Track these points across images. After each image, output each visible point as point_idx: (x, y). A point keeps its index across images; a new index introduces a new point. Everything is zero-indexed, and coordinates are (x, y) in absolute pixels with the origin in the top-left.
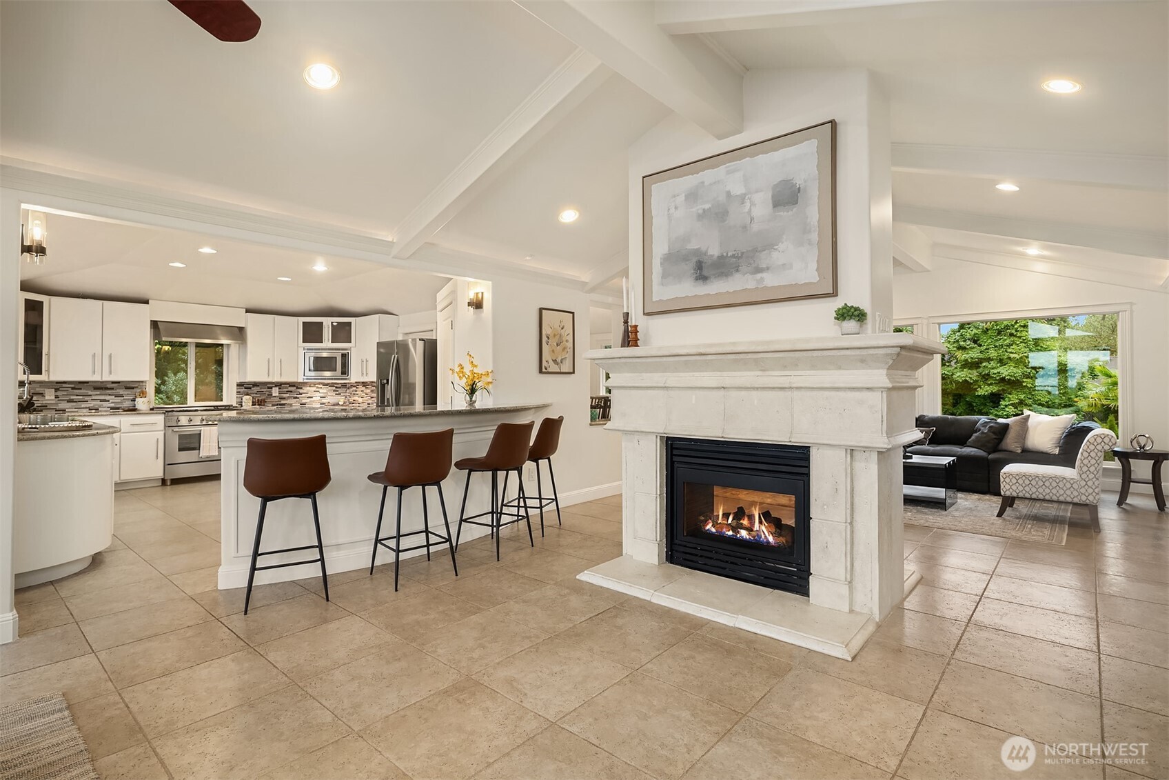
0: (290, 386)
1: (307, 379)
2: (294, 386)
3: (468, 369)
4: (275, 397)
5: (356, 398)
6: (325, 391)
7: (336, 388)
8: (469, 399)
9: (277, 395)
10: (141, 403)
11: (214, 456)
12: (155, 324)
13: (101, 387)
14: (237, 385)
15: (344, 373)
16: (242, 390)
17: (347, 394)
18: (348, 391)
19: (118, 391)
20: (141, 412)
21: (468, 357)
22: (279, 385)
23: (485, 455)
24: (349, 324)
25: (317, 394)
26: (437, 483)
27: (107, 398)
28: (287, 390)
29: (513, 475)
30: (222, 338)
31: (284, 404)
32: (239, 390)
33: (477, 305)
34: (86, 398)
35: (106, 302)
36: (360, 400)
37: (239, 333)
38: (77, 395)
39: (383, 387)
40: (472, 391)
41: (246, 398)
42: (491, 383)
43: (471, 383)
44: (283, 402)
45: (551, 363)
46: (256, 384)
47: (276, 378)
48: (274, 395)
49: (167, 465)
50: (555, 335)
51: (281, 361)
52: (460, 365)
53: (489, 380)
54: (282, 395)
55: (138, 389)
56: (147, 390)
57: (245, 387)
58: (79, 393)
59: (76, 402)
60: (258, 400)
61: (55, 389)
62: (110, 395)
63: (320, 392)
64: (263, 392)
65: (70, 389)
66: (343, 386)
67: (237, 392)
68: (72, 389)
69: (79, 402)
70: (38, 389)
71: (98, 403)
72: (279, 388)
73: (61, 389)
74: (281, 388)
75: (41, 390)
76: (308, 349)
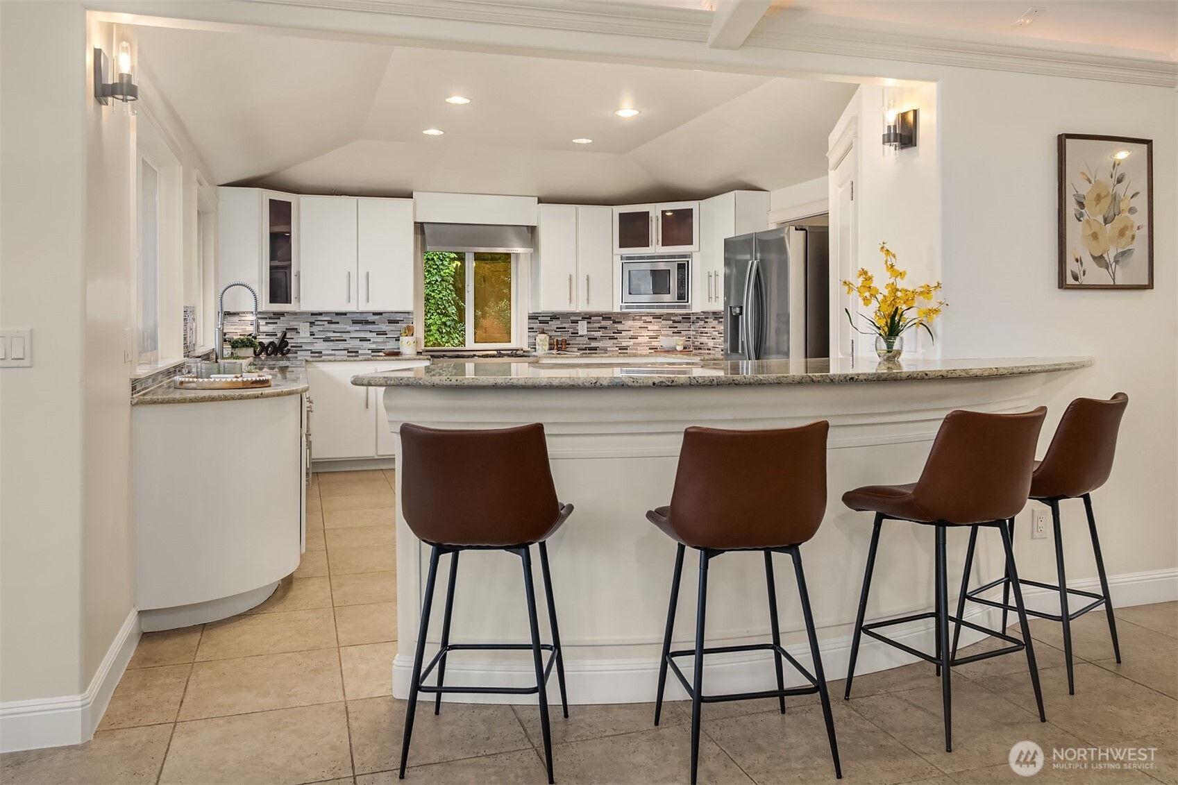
0: (604, 319)
1: (627, 307)
2: (609, 319)
3: (881, 282)
4: (582, 336)
5: (704, 340)
6: (656, 328)
7: (674, 322)
8: (884, 346)
9: (585, 332)
10: (407, 346)
13: (361, 320)
14: (529, 318)
15: (682, 296)
16: (535, 326)
17: (691, 333)
18: (692, 328)
19: (380, 326)
20: (403, 357)
21: (883, 255)
22: (588, 317)
23: (917, 481)
24: (690, 212)
25: (645, 333)
26: (792, 548)
27: (368, 335)
28: (599, 325)
29: (990, 537)
30: (512, 244)
31: (595, 349)
32: (532, 326)
33: (905, 136)
34: (345, 336)
35: (363, 199)
36: (711, 343)
37: (530, 234)
38: (334, 332)
39: (735, 320)
40: (893, 329)
41: (540, 337)
42: (936, 311)
43: (891, 310)
44: (594, 344)
45: (1089, 263)
46: (554, 317)
47: (581, 307)
48: (580, 333)
50: (1098, 198)
51: (588, 279)
52: (864, 272)
53: (933, 304)
54: (593, 333)
55: (404, 323)
56: (414, 325)
57: (539, 320)
58: (336, 328)
59: (333, 341)
60: (557, 341)
61: (310, 323)
62: (371, 331)
63: (649, 329)
64: (565, 328)
65: (327, 322)
66: (683, 318)
67: (529, 328)
68: (328, 323)
69: (336, 340)
70: (292, 323)
71: (357, 342)
72: (588, 323)
73: (316, 323)
74: (590, 323)
75: (293, 324)
76: (628, 258)
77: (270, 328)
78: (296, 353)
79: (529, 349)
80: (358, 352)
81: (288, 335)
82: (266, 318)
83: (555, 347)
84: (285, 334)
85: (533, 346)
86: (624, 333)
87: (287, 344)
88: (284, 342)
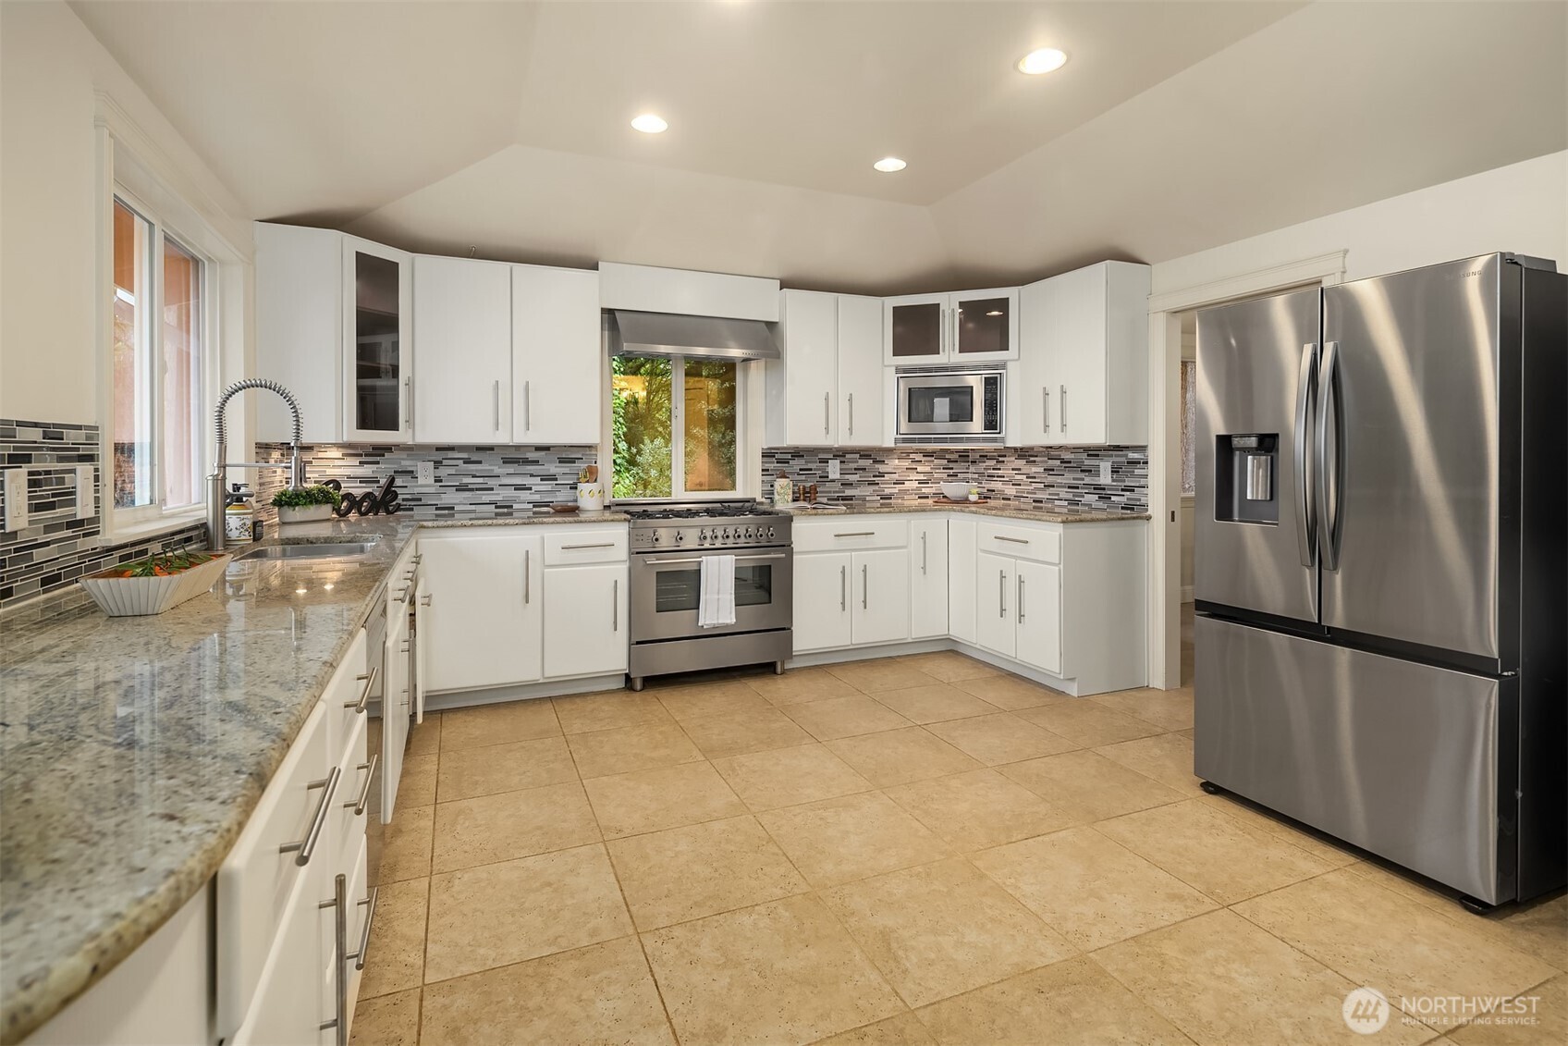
0: (862, 456)
1: (905, 441)
2: (869, 456)
4: (833, 481)
5: (996, 485)
6: (928, 469)
9: (838, 476)
10: (588, 497)
11: (727, 626)
12: (610, 315)
13: (516, 456)
14: (763, 456)
15: (992, 423)
16: (770, 466)
17: (971, 475)
18: (975, 470)
19: (547, 466)
20: (583, 516)
22: (841, 454)
24: (1003, 304)
25: (914, 476)
27: (527, 481)
28: (855, 465)
30: (731, 343)
31: (850, 499)
32: (767, 466)
34: (491, 482)
35: (517, 266)
36: (1010, 491)
37: (770, 333)
38: (474, 476)
41: (781, 483)
44: (849, 492)
46: (797, 453)
47: (841, 440)
48: (831, 477)
49: (637, 643)
51: (851, 400)
54: (847, 477)
55: (582, 463)
56: (599, 465)
57: (778, 459)
58: (477, 470)
59: (472, 490)
60: (804, 488)
61: (435, 462)
62: (532, 475)
63: (918, 470)
64: (811, 470)
65: (462, 461)
66: (960, 456)
67: (763, 470)
68: (464, 463)
69: (477, 489)
70: (403, 463)
71: (511, 493)
72: (841, 462)
73: (445, 462)
74: (844, 462)
75: (407, 464)
76: (905, 371)
77: (367, 471)
78: (412, 509)
79: (764, 500)
80: (512, 506)
81: (398, 482)
82: (361, 455)
83: (802, 498)
84: (393, 480)
85: (769, 494)
86: (887, 477)
87: (396, 495)
88: (390, 491)
